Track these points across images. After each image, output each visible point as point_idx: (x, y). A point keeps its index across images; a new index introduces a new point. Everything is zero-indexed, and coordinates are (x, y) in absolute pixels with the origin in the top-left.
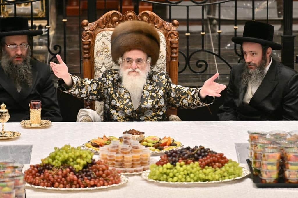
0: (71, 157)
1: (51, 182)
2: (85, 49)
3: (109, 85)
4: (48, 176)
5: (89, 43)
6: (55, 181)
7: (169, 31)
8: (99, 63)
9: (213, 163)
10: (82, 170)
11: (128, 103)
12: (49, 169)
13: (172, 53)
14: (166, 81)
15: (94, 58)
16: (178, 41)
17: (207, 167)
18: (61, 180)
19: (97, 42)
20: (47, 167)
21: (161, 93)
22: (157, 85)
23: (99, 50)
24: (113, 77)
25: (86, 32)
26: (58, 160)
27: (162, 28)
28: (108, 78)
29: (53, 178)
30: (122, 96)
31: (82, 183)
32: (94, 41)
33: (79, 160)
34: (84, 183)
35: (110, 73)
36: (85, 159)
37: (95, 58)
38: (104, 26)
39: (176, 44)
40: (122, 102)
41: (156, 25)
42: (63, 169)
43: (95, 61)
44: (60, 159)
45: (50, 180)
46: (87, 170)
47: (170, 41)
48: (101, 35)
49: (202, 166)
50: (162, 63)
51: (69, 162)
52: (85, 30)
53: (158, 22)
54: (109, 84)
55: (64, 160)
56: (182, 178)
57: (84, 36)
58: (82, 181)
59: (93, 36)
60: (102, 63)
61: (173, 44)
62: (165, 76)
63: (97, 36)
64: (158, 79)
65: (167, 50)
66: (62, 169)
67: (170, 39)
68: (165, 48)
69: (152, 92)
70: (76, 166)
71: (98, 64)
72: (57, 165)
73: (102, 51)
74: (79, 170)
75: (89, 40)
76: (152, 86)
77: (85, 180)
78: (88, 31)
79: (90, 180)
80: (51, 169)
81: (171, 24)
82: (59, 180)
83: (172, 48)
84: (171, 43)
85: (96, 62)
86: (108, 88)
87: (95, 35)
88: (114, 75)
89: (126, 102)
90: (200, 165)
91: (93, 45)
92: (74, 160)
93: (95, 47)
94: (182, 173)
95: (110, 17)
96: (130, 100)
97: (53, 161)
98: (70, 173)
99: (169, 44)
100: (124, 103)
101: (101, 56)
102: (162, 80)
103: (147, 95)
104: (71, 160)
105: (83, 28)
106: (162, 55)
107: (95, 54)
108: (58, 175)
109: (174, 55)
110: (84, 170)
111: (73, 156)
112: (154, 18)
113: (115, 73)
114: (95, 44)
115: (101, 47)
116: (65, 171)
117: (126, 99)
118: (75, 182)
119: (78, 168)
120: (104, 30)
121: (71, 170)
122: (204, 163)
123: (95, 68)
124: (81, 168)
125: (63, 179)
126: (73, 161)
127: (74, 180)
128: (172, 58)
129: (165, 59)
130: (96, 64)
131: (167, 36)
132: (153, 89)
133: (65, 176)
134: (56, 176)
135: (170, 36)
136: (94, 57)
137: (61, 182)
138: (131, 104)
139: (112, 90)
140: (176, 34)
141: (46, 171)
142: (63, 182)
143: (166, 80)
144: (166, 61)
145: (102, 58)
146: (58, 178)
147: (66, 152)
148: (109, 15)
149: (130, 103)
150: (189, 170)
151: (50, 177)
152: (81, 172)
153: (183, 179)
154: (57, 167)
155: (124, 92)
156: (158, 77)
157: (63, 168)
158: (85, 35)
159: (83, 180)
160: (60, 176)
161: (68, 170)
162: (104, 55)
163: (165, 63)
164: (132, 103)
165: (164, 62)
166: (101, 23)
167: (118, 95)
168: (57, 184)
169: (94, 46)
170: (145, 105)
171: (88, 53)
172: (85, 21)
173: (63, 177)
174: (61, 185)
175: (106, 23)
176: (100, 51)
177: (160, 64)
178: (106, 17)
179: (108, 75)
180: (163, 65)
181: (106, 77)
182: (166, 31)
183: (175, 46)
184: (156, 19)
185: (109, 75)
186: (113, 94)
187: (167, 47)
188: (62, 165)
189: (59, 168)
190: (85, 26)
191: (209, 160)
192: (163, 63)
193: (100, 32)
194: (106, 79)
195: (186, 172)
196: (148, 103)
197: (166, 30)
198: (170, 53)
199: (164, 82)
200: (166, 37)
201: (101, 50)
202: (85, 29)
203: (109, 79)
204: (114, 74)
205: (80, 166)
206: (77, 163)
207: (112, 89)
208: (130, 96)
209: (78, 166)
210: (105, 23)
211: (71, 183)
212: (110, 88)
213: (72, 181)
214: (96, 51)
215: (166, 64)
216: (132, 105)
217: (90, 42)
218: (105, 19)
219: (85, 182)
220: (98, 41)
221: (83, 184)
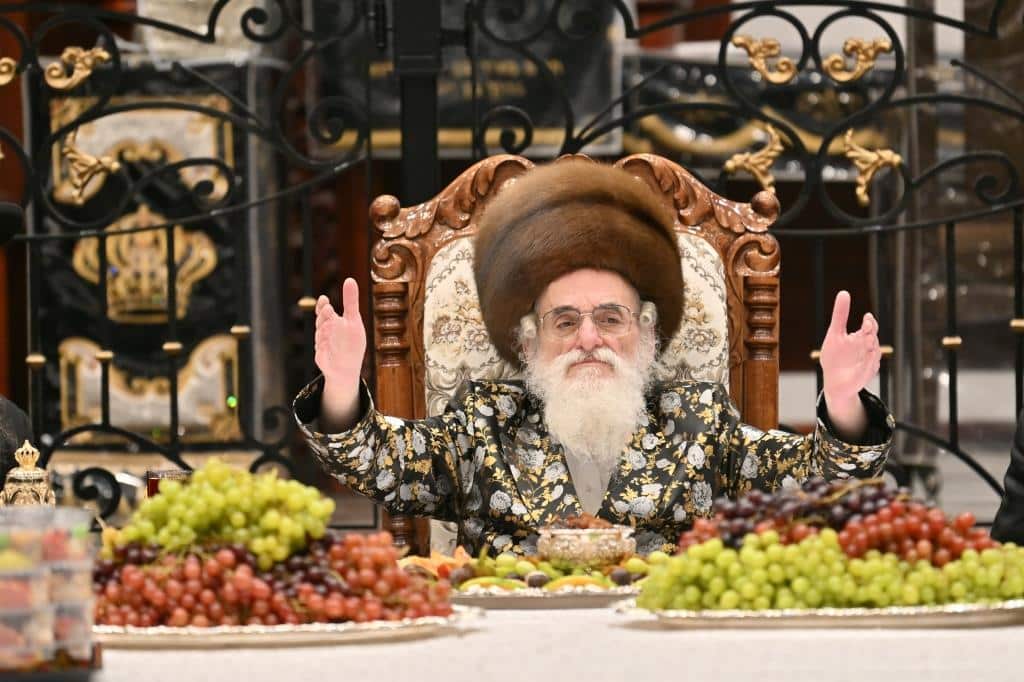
0: (237, 507)
1: (152, 611)
2: (384, 318)
3: (479, 434)
4: (140, 588)
5: (400, 288)
6: (172, 603)
7: (739, 235)
8: (443, 367)
9: (909, 543)
10: (286, 562)
11: (561, 498)
12: (140, 561)
13: (753, 327)
14: (717, 412)
15: (424, 351)
16: (777, 276)
17: (873, 554)
18: (197, 598)
19: (436, 282)
20: (134, 553)
21: (697, 457)
22: (678, 430)
23: (445, 312)
24: (492, 404)
25: (390, 243)
26: (182, 521)
27: (712, 225)
28: (473, 407)
29: (165, 590)
30: (535, 479)
31: (292, 606)
32: (423, 280)
33: (272, 518)
34: (299, 609)
35: (477, 389)
36: (299, 517)
37: (426, 347)
38: (467, 217)
39: (771, 288)
40: (536, 500)
41: (682, 212)
42: (204, 556)
43: (429, 359)
44: (190, 515)
45: (147, 603)
46: (308, 560)
47: (746, 279)
48: (454, 253)
49: (852, 548)
50: (711, 363)
51: (227, 530)
52: (384, 235)
53: (690, 198)
54: (476, 430)
55: (205, 522)
56: (760, 594)
57: (380, 261)
58: (288, 599)
59: (416, 261)
60: (456, 365)
61: (757, 290)
62: (714, 395)
63: (436, 259)
64: (685, 406)
65: (733, 316)
66: (199, 558)
67: (744, 272)
68: (724, 304)
69: (658, 458)
70: (259, 545)
71: (441, 371)
72: (176, 541)
73: (457, 319)
74: (276, 563)
75: (405, 278)
76: (659, 438)
77: (302, 598)
78: (397, 242)
79: (326, 595)
80: (151, 561)
81: (747, 207)
82: (188, 599)
83: (751, 308)
84: (750, 286)
85: (431, 363)
86: (477, 446)
87: (426, 257)
88: (494, 397)
89: (551, 500)
90: (844, 545)
91: (417, 298)
92: (251, 521)
93: (428, 305)
94: (759, 574)
95: (491, 178)
96: (569, 488)
97: (157, 531)
98: (234, 568)
99: (740, 288)
100: (544, 504)
101: (451, 337)
102: (702, 407)
103: (639, 466)
104: (238, 518)
105: (377, 229)
106: (710, 332)
107: (428, 331)
108: (183, 579)
109: (762, 337)
110: (297, 560)
111: (246, 504)
112: (676, 183)
113: (499, 392)
114: (428, 293)
115: (451, 301)
116: (212, 563)
117: (552, 486)
118: (261, 606)
119: (269, 552)
120: (464, 236)
121: (242, 557)
122: (862, 536)
123: (427, 391)
124: (282, 553)
125: (207, 594)
126: (247, 526)
127: (253, 599)
128: (752, 348)
129: (724, 349)
130: (432, 372)
131: (733, 256)
132: (663, 445)
133: (216, 583)
134: (173, 584)
135: (742, 257)
136: (422, 345)
137: (200, 607)
138: (574, 504)
139: (492, 454)
140: (767, 249)
141: (129, 568)
142: (207, 607)
143: (718, 408)
144: (726, 357)
145: (456, 345)
146: (185, 591)
147: (217, 488)
148: (487, 175)
149: (569, 500)
150: (791, 563)
151: (150, 586)
152: (281, 568)
153: (763, 601)
154: (176, 552)
155: (545, 461)
156: (683, 397)
157: (206, 551)
158: (385, 257)
159: (296, 596)
160: (193, 584)
161: (227, 555)
162: (464, 334)
163: (725, 364)
164: (577, 499)
165: (720, 358)
166: (451, 205)
167: (516, 473)
168: (180, 613)
169: (424, 299)
170: (627, 502)
171: (400, 333)
172: (386, 201)
173: (205, 587)
174: (200, 619)
175: (474, 204)
176: (447, 319)
177: (703, 366)
178: (474, 181)
179: (469, 398)
180: (715, 371)
181: (463, 408)
182: (725, 238)
183: (764, 297)
184: (682, 186)
185: (475, 399)
186: (497, 470)
187: (731, 304)
188: (198, 542)
189: (187, 554)
190: (383, 219)
191: (886, 527)
192: (716, 362)
193: (448, 241)
194: (463, 414)
195: (777, 573)
196: (640, 495)
197: (728, 230)
198: (745, 330)
199: (710, 415)
200: (725, 261)
201: (453, 316)
202: (383, 232)
203: (476, 413)
204: (496, 393)
205: (279, 543)
206: (266, 533)
207: (493, 449)
208: (569, 475)
209: (271, 541)
210: (467, 203)
211: (243, 610)
212: (483, 445)
213: (246, 602)
214: (429, 318)
215: (726, 372)
216: (577, 505)
217: (405, 285)
218: (467, 191)
219: (303, 605)
220: (441, 278)
221: (294, 613)
